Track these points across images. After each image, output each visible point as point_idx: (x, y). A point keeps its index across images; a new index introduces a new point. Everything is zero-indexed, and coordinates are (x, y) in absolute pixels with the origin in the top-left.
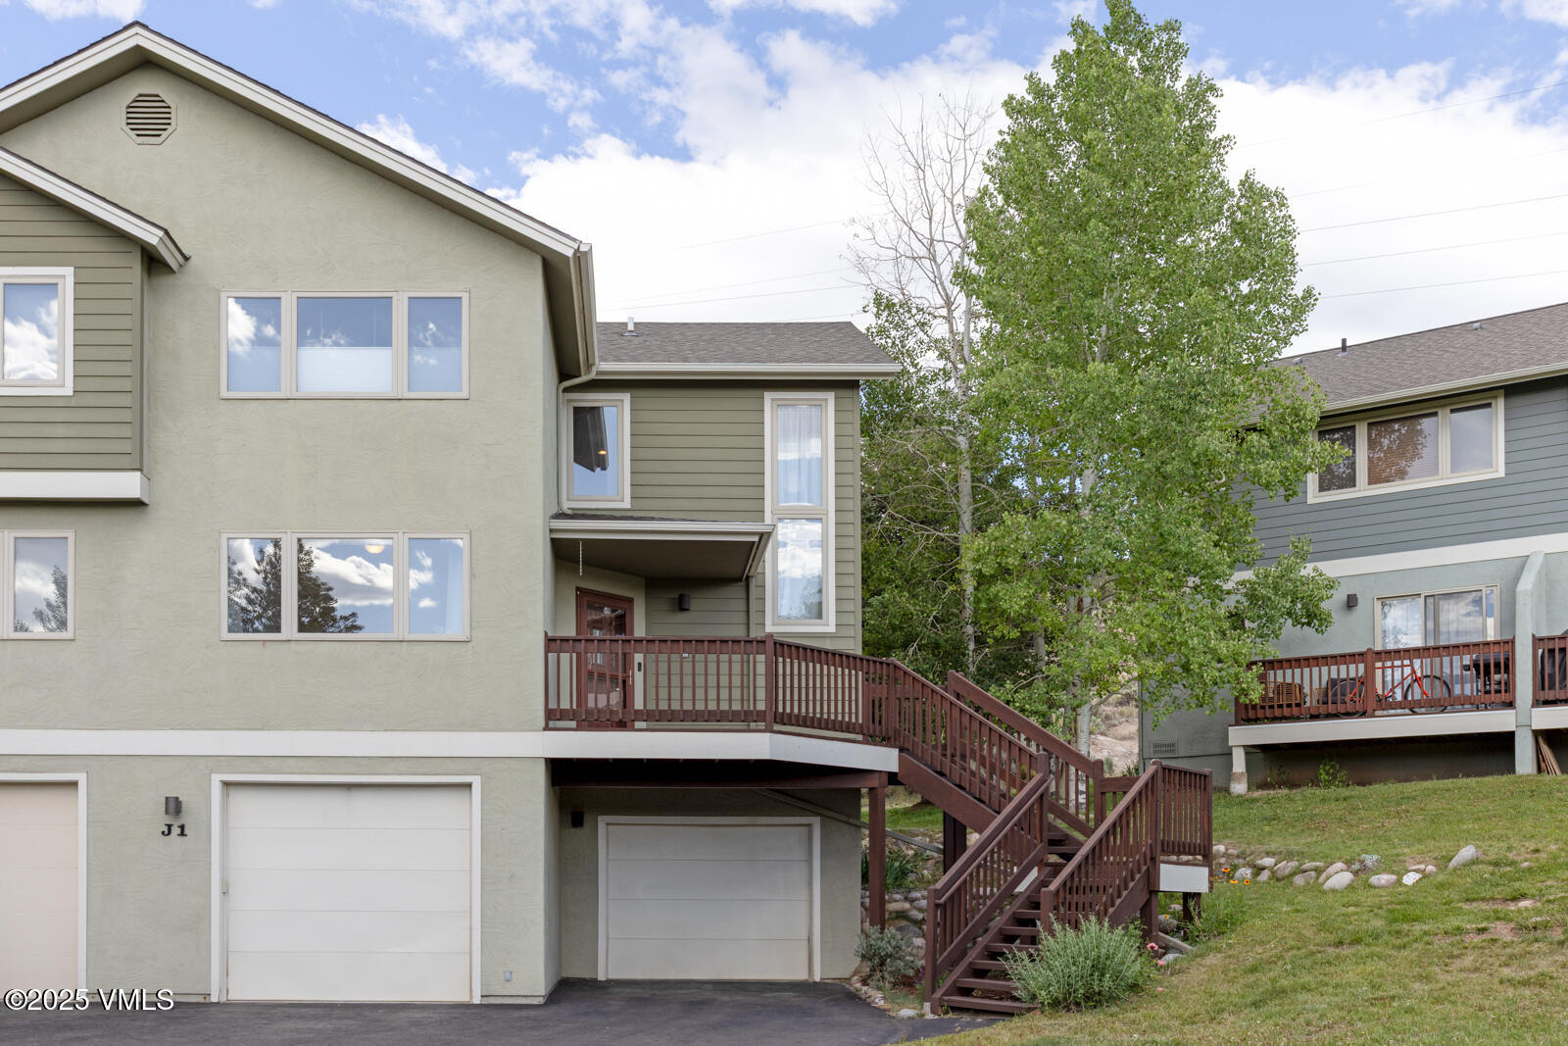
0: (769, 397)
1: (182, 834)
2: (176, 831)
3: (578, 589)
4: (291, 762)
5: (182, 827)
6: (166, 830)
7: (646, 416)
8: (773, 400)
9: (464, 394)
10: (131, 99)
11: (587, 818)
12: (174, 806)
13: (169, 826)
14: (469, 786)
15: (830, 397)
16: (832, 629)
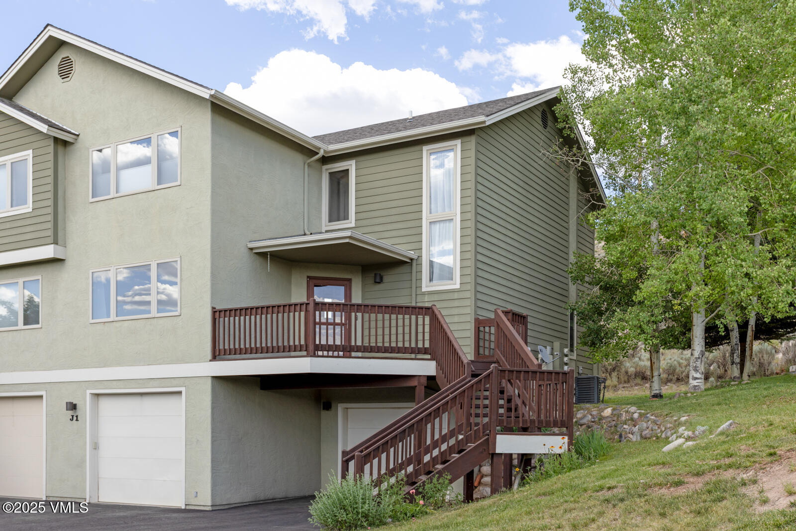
0: (425, 148)
1: (77, 420)
2: (75, 418)
3: (308, 277)
4: (115, 383)
5: (77, 416)
6: (71, 417)
7: (365, 171)
8: (427, 150)
9: (178, 183)
10: (59, 62)
11: (333, 405)
12: (73, 407)
13: (73, 416)
14: (180, 393)
15: (458, 142)
16: (458, 286)
